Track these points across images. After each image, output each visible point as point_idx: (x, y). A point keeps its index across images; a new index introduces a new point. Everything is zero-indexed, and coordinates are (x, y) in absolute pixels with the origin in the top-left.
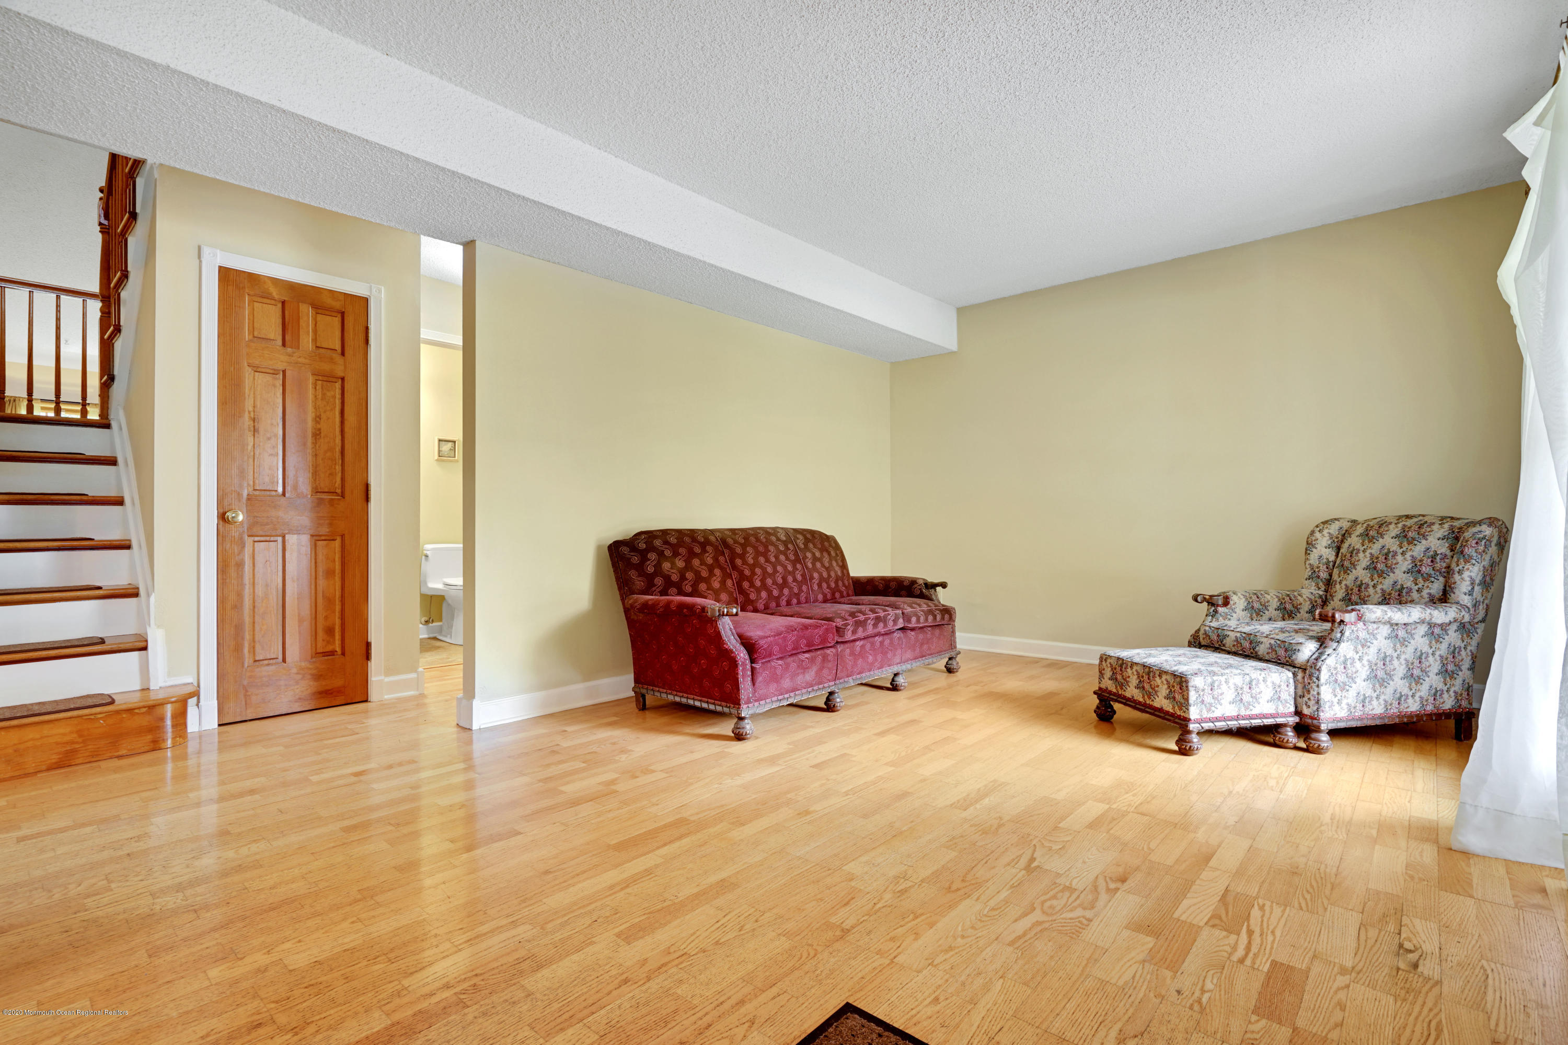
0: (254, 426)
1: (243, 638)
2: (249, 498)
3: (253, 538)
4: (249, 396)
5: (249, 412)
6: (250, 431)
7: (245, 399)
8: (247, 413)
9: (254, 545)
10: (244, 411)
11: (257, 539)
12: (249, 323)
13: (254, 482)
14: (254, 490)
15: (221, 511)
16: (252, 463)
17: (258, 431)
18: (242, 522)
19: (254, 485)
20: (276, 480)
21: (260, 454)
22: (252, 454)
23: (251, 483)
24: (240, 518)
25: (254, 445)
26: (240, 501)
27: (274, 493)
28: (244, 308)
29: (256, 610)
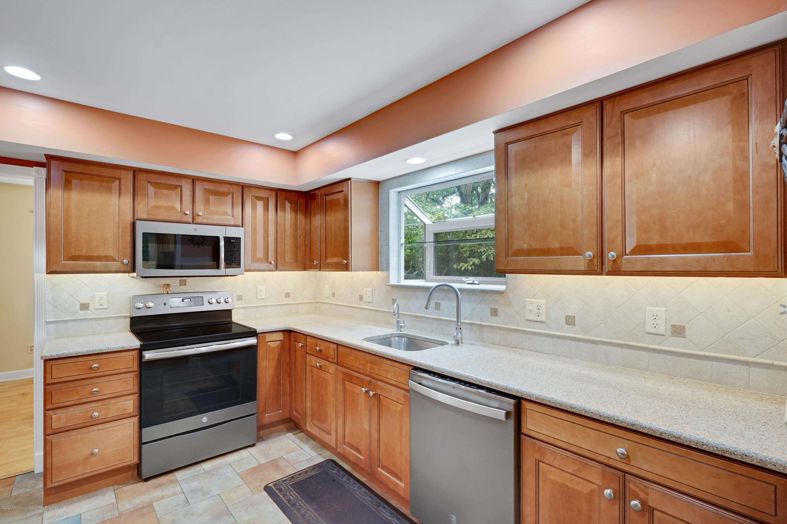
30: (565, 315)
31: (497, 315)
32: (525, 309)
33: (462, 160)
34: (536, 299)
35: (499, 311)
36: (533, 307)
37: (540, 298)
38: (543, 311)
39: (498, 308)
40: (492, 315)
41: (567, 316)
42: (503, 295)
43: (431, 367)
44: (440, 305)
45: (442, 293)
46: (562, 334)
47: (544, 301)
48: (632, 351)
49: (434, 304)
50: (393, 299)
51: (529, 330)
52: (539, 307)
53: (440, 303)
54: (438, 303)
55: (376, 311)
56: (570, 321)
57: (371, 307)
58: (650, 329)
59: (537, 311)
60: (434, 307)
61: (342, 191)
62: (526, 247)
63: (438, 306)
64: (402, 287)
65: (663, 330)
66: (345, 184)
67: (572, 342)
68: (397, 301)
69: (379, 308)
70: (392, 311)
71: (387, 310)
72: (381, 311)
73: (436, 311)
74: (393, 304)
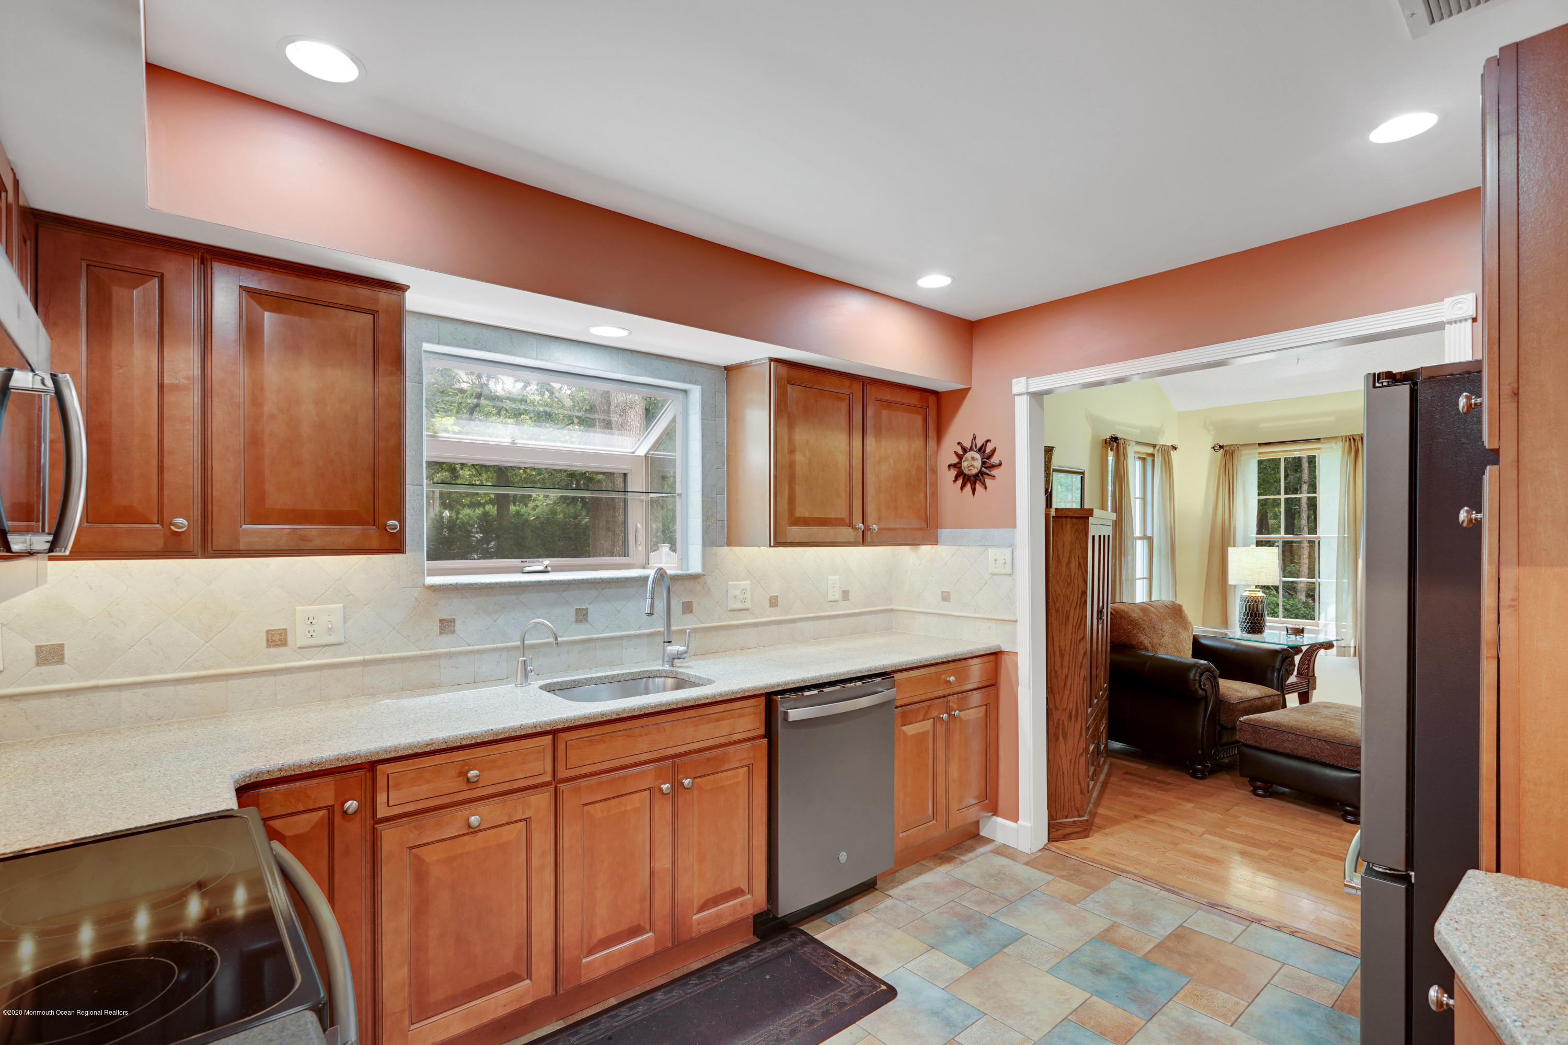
30: (768, 597)
31: (691, 611)
32: (727, 595)
33: (629, 353)
34: (739, 580)
35: (694, 605)
36: (738, 592)
37: (744, 580)
38: (748, 595)
39: (693, 601)
40: (684, 613)
41: (771, 597)
42: (699, 580)
43: (802, 681)
44: (587, 613)
45: (591, 589)
46: (768, 619)
47: (749, 582)
48: (820, 622)
49: (574, 613)
50: (441, 621)
51: (733, 623)
52: (744, 591)
53: (587, 609)
54: (583, 609)
55: (365, 663)
56: (773, 602)
57: (343, 657)
58: (830, 598)
59: (742, 596)
60: (573, 619)
61: (373, 313)
62: (807, 515)
63: (582, 616)
64: (475, 589)
65: (838, 596)
66: (384, 296)
67: (775, 627)
68: (457, 622)
69: (380, 653)
70: (443, 650)
71: (419, 653)
72: (393, 660)
73: (582, 627)
74: (441, 633)
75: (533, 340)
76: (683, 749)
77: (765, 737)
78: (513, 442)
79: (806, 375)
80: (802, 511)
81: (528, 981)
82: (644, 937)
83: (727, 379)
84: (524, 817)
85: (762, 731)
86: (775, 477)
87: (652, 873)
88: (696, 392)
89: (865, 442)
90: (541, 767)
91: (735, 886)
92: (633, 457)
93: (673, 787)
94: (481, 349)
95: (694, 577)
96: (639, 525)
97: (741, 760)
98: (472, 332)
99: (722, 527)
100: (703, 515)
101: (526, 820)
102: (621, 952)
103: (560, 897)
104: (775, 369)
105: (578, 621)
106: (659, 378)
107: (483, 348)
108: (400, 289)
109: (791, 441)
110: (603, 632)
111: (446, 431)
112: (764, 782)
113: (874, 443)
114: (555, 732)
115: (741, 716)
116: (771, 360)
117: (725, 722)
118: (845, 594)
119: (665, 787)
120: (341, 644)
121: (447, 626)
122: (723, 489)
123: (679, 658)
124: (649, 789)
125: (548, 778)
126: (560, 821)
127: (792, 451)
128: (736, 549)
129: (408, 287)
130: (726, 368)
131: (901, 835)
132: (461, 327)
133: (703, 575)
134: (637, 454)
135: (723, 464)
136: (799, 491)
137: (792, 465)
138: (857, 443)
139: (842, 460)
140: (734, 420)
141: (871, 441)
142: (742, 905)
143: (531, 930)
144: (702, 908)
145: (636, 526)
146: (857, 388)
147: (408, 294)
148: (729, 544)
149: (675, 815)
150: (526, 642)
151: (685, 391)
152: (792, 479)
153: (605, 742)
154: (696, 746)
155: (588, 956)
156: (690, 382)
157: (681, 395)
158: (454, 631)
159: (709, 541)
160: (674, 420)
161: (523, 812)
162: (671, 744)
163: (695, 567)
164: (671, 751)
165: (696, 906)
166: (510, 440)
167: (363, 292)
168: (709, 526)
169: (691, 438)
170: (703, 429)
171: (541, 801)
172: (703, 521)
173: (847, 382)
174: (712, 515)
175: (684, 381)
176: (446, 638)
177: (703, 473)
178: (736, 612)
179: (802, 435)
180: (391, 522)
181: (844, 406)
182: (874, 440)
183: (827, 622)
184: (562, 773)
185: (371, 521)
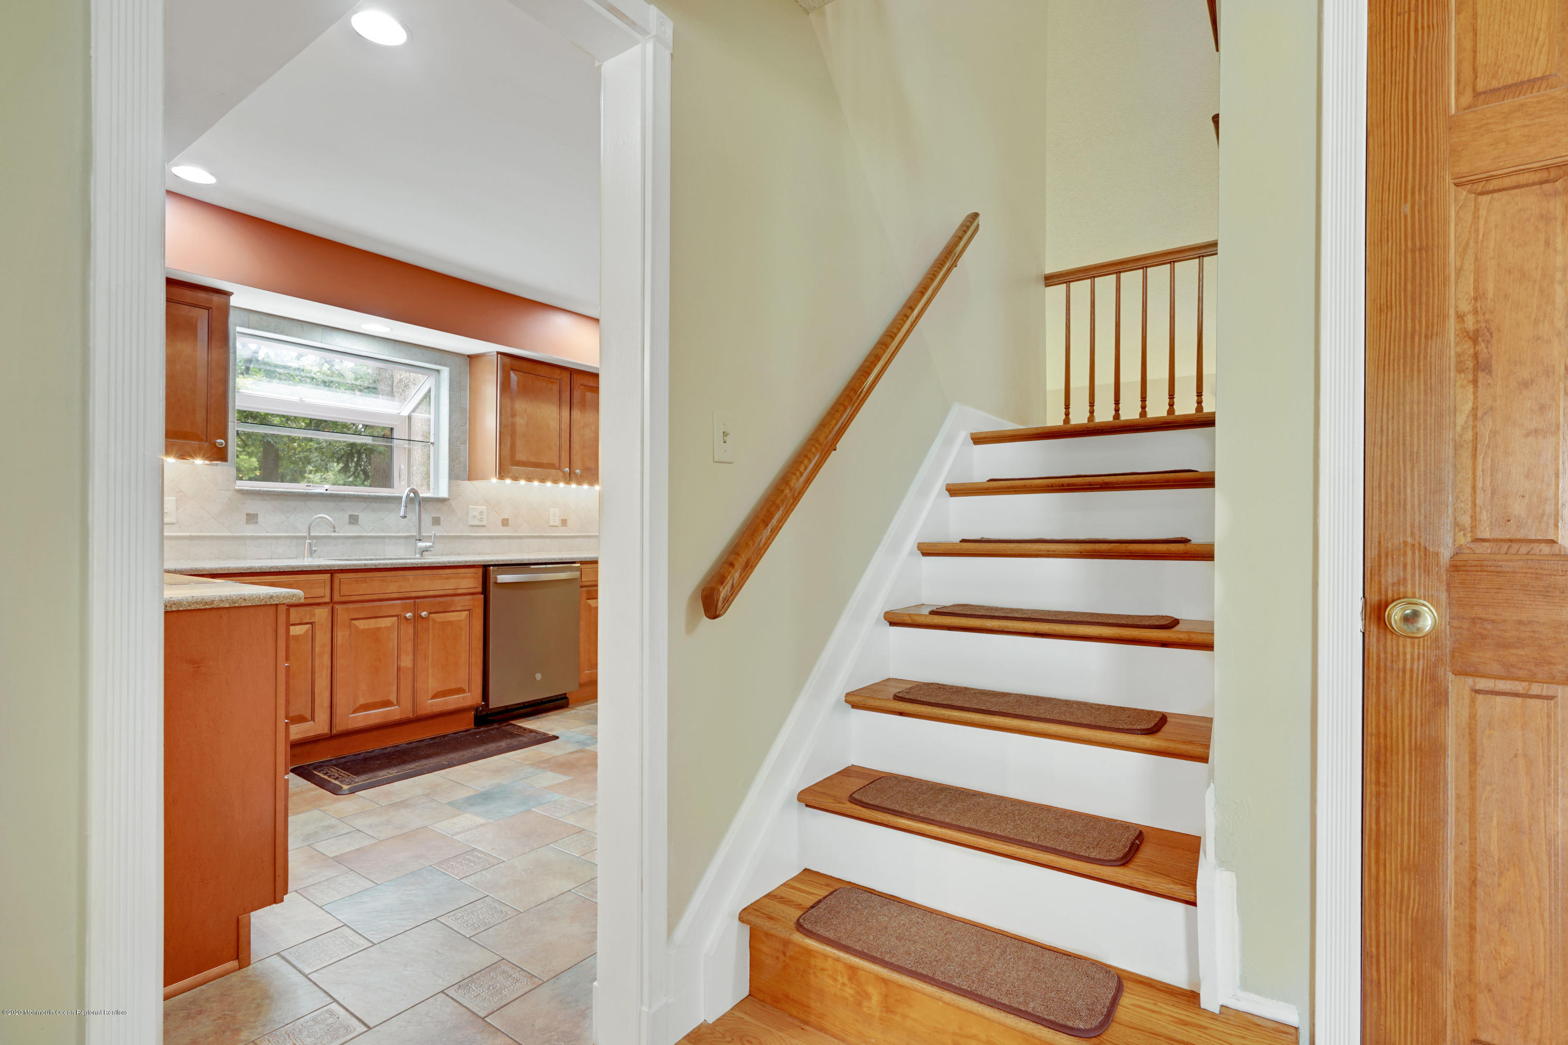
0: (1476, 356)
1: (1438, 962)
2: (1456, 567)
3: (1470, 681)
4: (1459, 271)
5: (1460, 317)
6: (1460, 371)
7: (1446, 280)
8: (1452, 325)
9: (1473, 701)
10: (1444, 317)
11: (1483, 684)
12: (1459, 63)
13: (1474, 518)
14: (1477, 540)
15: (1374, 598)
16: (1469, 463)
17: (1488, 369)
18: (1435, 637)
19: (1474, 528)
20: (1549, 508)
21: (1494, 433)
22: (1469, 436)
23: (1466, 520)
24: (1427, 621)
25: (1475, 409)
26: (1427, 571)
27: (1546, 549)
28: (1444, 24)
29: (1480, 892)
30: (501, 519)
31: (439, 524)
32: (468, 515)
33: (393, 342)
34: (477, 505)
35: (442, 519)
36: (476, 513)
37: (483, 504)
38: (485, 516)
39: (440, 516)
40: (432, 524)
41: (503, 519)
42: (445, 503)
44: (358, 518)
45: (361, 502)
46: (500, 534)
47: (485, 507)
48: (543, 540)
49: (347, 518)
50: (247, 515)
51: (472, 534)
52: (481, 513)
53: (358, 515)
54: (355, 515)
55: (191, 538)
56: (505, 523)
57: (175, 532)
58: (552, 523)
59: (480, 517)
60: (348, 521)
61: (208, 309)
62: (525, 459)
63: (354, 520)
64: (273, 495)
65: (558, 523)
66: (216, 298)
67: (506, 541)
68: (259, 516)
69: (202, 532)
70: (249, 534)
71: (231, 534)
72: (212, 538)
73: (354, 528)
74: (247, 523)
75: (320, 330)
76: (422, 594)
77: (482, 594)
78: (301, 400)
79: (525, 364)
80: (520, 456)
81: (312, 722)
82: (392, 708)
83: (470, 364)
84: (310, 621)
85: (480, 589)
86: (500, 432)
87: (399, 669)
88: (445, 372)
89: (572, 413)
90: (324, 593)
91: (459, 686)
92: (398, 416)
93: (414, 616)
94: (280, 333)
95: (443, 500)
96: (402, 466)
97: (464, 606)
98: (274, 322)
99: (465, 467)
100: (449, 457)
101: (311, 623)
102: (376, 714)
103: (335, 674)
104: (501, 358)
105: (350, 523)
106: (415, 360)
107: (281, 333)
108: (227, 294)
109: (512, 409)
110: (370, 532)
111: (246, 388)
112: (481, 622)
113: (579, 414)
114: (332, 572)
115: (464, 578)
116: (498, 353)
117: (452, 581)
118: (564, 522)
119: (409, 615)
120: (173, 524)
121: (252, 518)
122: (466, 441)
123: (427, 551)
124: (397, 616)
125: (327, 599)
126: (335, 628)
127: (513, 415)
128: (476, 483)
129: (232, 293)
130: (469, 356)
131: (586, 672)
132: (264, 318)
133: (449, 499)
134: (401, 414)
135: (466, 424)
136: (519, 443)
137: (513, 425)
138: (565, 413)
139: (554, 424)
140: (474, 393)
141: (576, 413)
142: (464, 698)
143: (314, 691)
144: (434, 697)
145: (400, 467)
146: (566, 376)
147: (232, 298)
148: (469, 479)
149: (415, 634)
150: (311, 534)
151: (438, 371)
152: (513, 434)
153: (366, 583)
154: (431, 593)
155: (352, 713)
156: (440, 364)
157: (435, 373)
158: (257, 522)
159: (454, 476)
160: (429, 391)
161: (310, 619)
162: (414, 589)
163: (443, 493)
164: (413, 594)
165: (430, 695)
166: (298, 399)
167: (202, 295)
168: (454, 465)
169: (441, 403)
170: (450, 398)
171: (321, 614)
172: (449, 462)
173: (558, 371)
174: (456, 458)
175: (436, 364)
176: (251, 527)
177: (450, 428)
178: (475, 528)
179: (521, 405)
180: (219, 441)
181: (556, 387)
182: (579, 412)
183: (548, 540)
184: (337, 598)
185: (205, 439)
